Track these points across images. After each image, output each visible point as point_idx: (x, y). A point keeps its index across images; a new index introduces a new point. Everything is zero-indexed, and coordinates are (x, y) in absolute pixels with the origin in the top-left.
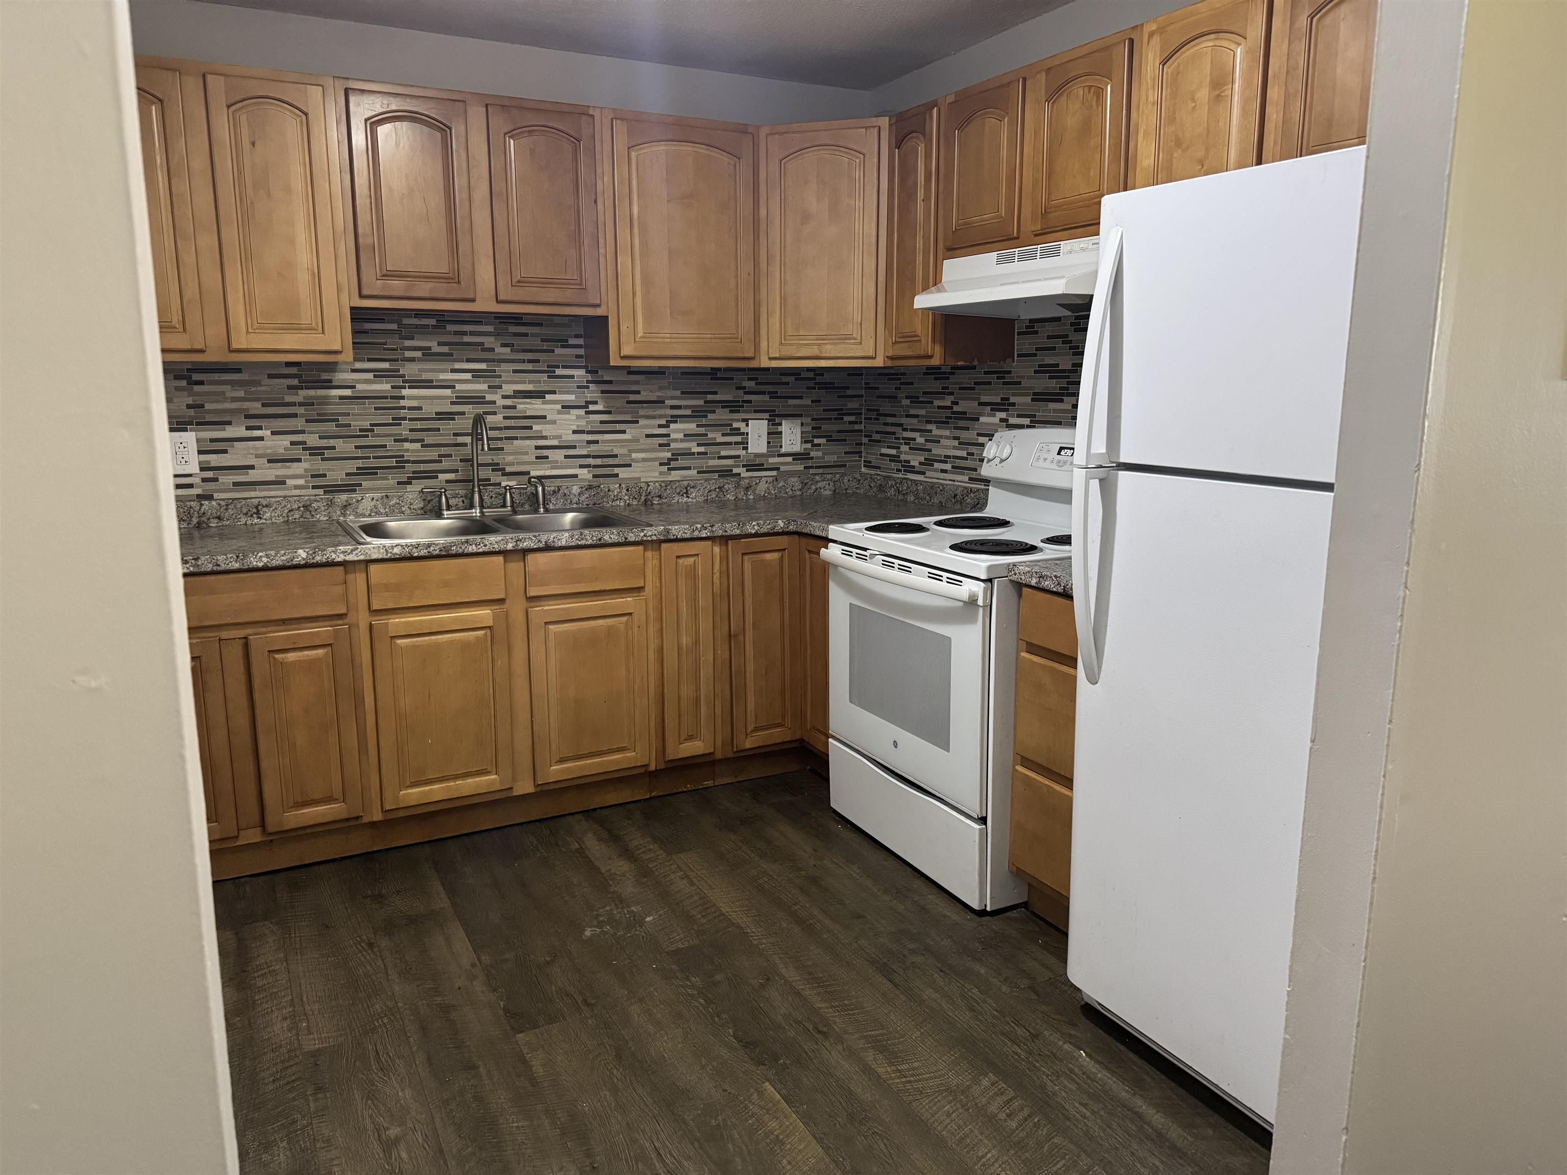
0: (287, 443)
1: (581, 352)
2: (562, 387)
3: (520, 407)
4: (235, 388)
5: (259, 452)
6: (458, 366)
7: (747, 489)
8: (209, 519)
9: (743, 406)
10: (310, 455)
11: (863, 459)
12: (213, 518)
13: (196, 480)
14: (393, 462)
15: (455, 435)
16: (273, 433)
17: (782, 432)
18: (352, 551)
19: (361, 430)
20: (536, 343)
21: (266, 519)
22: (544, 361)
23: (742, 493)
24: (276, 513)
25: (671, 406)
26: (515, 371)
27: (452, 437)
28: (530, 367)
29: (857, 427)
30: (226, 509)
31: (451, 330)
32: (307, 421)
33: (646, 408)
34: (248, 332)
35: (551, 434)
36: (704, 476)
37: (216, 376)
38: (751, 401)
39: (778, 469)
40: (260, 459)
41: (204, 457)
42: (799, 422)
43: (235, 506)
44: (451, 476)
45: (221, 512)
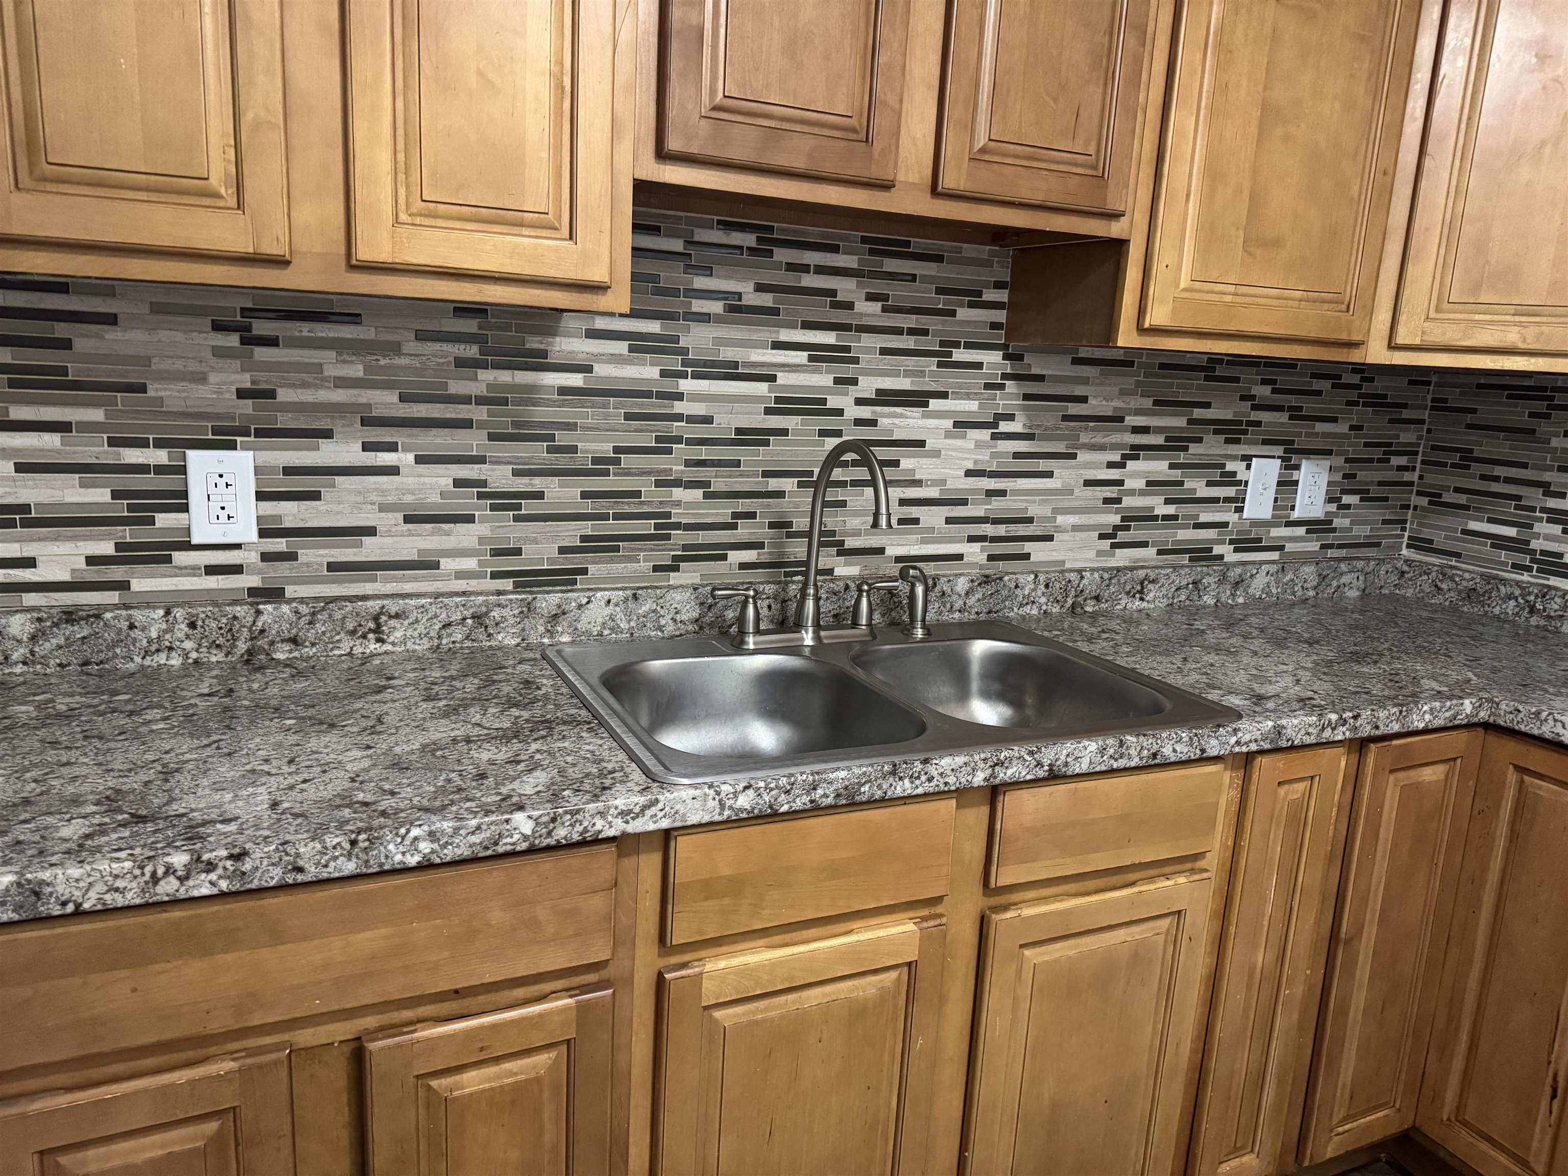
0: (447, 483)
1: (1001, 316)
2: (960, 386)
3: (883, 422)
4: (345, 357)
5: (391, 499)
6: (785, 335)
7: (1237, 584)
8: (272, 643)
9: (1245, 432)
10: (493, 508)
11: (1406, 534)
12: (283, 641)
13: (249, 557)
14: (647, 527)
15: (766, 474)
16: (419, 460)
17: (1298, 481)
18: (644, 809)
19: (595, 460)
20: (925, 295)
21: (393, 644)
22: (936, 333)
23: (1228, 592)
24: (415, 629)
25: (1133, 427)
26: (884, 351)
27: (760, 479)
28: (908, 342)
29: (1407, 476)
30: (310, 623)
31: (779, 260)
32: (492, 437)
33: (1093, 429)
34: (397, 221)
35: (930, 477)
36: (1167, 560)
37: (304, 329)
38: (1261, 422)
39: (1281, 548)
40: (390, 515)
41: (270, 508)
42: (1327, 463)
43: (330, 616)
44: (750, 556)
45: (300, 630)
